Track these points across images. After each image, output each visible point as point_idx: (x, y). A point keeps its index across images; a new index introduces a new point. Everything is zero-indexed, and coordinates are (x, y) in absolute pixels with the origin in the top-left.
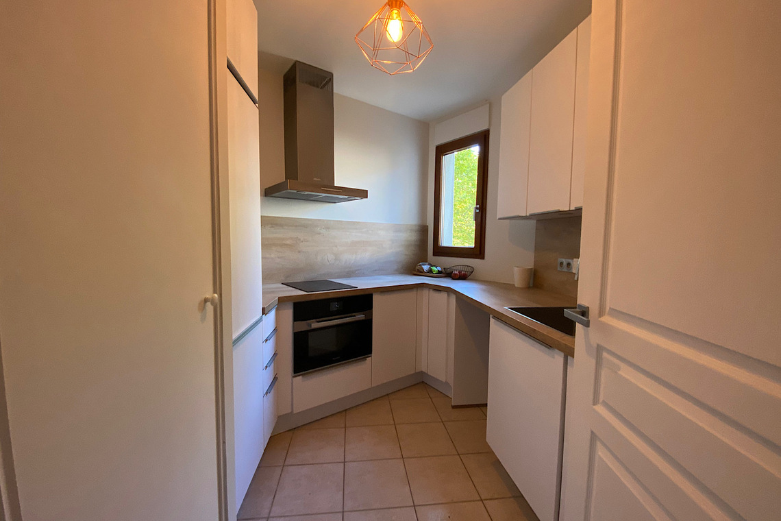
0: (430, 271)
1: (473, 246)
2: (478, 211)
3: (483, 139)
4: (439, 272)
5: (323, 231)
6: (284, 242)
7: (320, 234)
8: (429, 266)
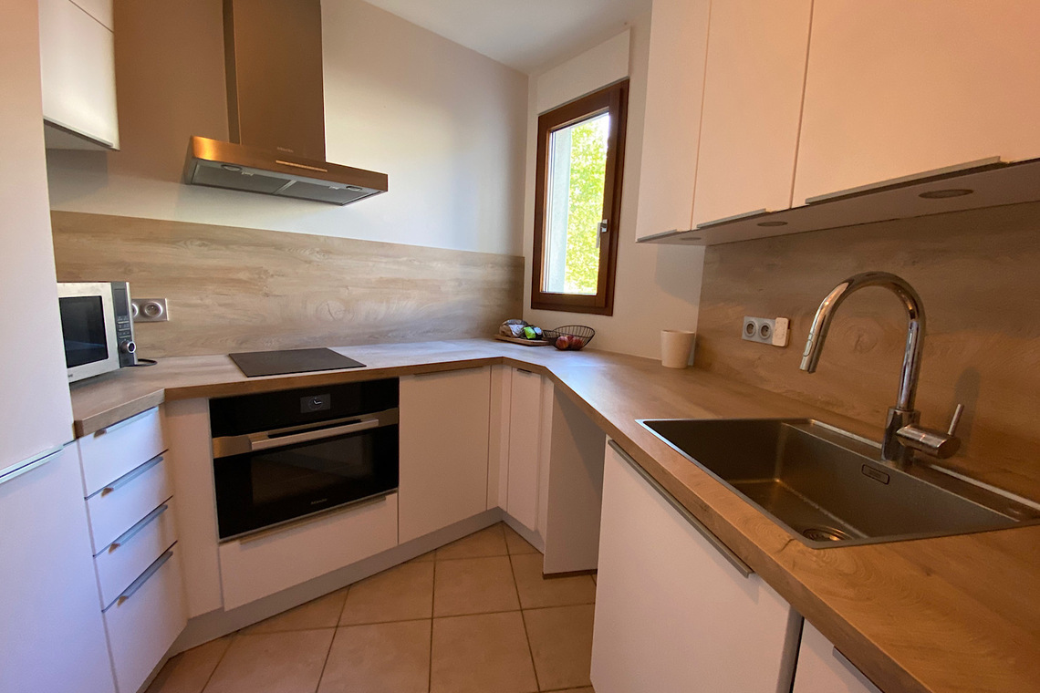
0: (523, 335)
1: (594, 292)
2: (604, 230)
3: (616, 99)
4: (538, 337)
5: (316, 258)
6: (231, 276)
7: (310, 262)
8: (521, 326)
